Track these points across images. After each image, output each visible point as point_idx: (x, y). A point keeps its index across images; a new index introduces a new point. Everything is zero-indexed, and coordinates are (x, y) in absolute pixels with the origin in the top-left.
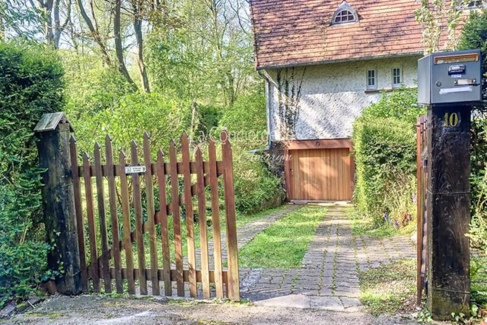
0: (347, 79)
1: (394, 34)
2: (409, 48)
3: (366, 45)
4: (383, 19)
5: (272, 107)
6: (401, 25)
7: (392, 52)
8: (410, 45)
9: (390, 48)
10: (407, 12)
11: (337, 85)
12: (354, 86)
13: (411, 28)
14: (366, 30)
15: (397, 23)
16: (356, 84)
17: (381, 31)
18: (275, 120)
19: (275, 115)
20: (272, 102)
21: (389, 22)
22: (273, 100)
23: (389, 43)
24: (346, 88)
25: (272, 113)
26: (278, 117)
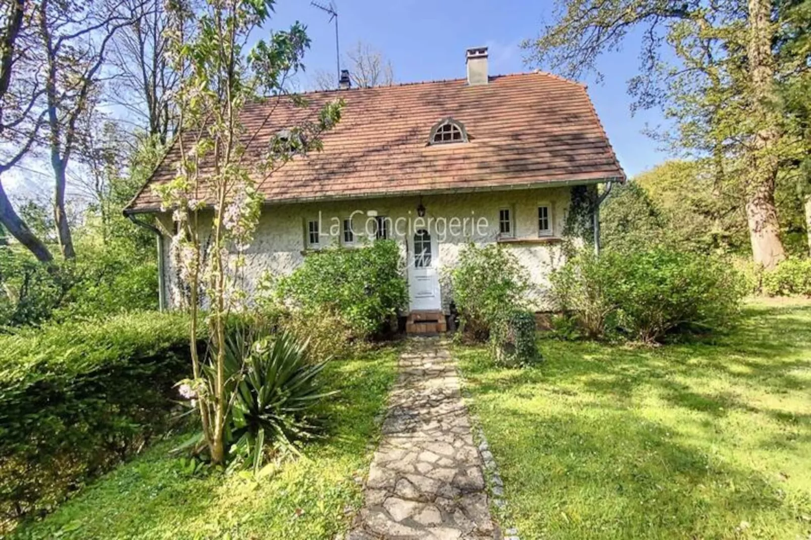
0: (276, 233)
1: (344, 170)
2: (354, 189)
3: (298, 183)
4: (336, 152)
5: (167, 274)
6: (356, 159)
7: (329, 193)
8: (356, 186)
9: (328, 188)
10: (370, 145)
11: (262, 242)
12: (286, 243)
13: (367, 163)
14: (309, 164)
15: (352, 157)
16: (289, 241)
17: (326, 166)
18: (172, 294)
19: (172, 286)
20: (166, 265)
21: (343, 155)
22: (169, 262)
23: (331, 182)
24: (275, 247)
25: (167, 283)
26: (176, 290)
